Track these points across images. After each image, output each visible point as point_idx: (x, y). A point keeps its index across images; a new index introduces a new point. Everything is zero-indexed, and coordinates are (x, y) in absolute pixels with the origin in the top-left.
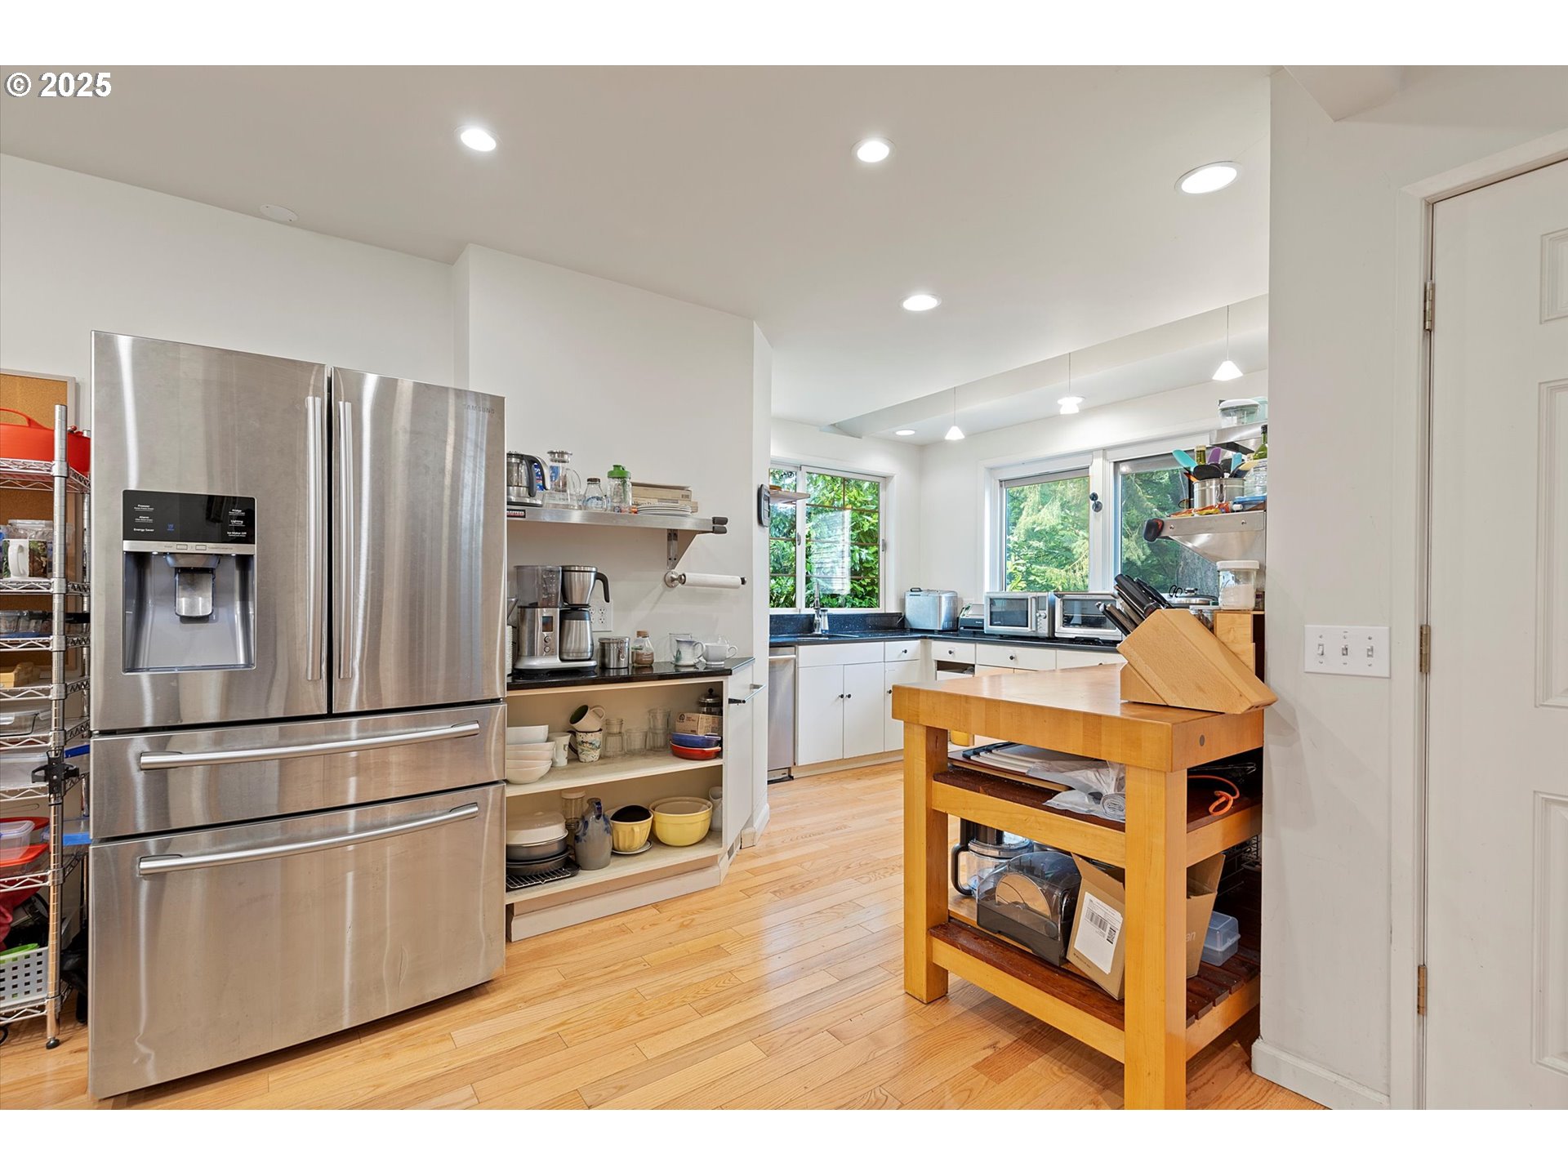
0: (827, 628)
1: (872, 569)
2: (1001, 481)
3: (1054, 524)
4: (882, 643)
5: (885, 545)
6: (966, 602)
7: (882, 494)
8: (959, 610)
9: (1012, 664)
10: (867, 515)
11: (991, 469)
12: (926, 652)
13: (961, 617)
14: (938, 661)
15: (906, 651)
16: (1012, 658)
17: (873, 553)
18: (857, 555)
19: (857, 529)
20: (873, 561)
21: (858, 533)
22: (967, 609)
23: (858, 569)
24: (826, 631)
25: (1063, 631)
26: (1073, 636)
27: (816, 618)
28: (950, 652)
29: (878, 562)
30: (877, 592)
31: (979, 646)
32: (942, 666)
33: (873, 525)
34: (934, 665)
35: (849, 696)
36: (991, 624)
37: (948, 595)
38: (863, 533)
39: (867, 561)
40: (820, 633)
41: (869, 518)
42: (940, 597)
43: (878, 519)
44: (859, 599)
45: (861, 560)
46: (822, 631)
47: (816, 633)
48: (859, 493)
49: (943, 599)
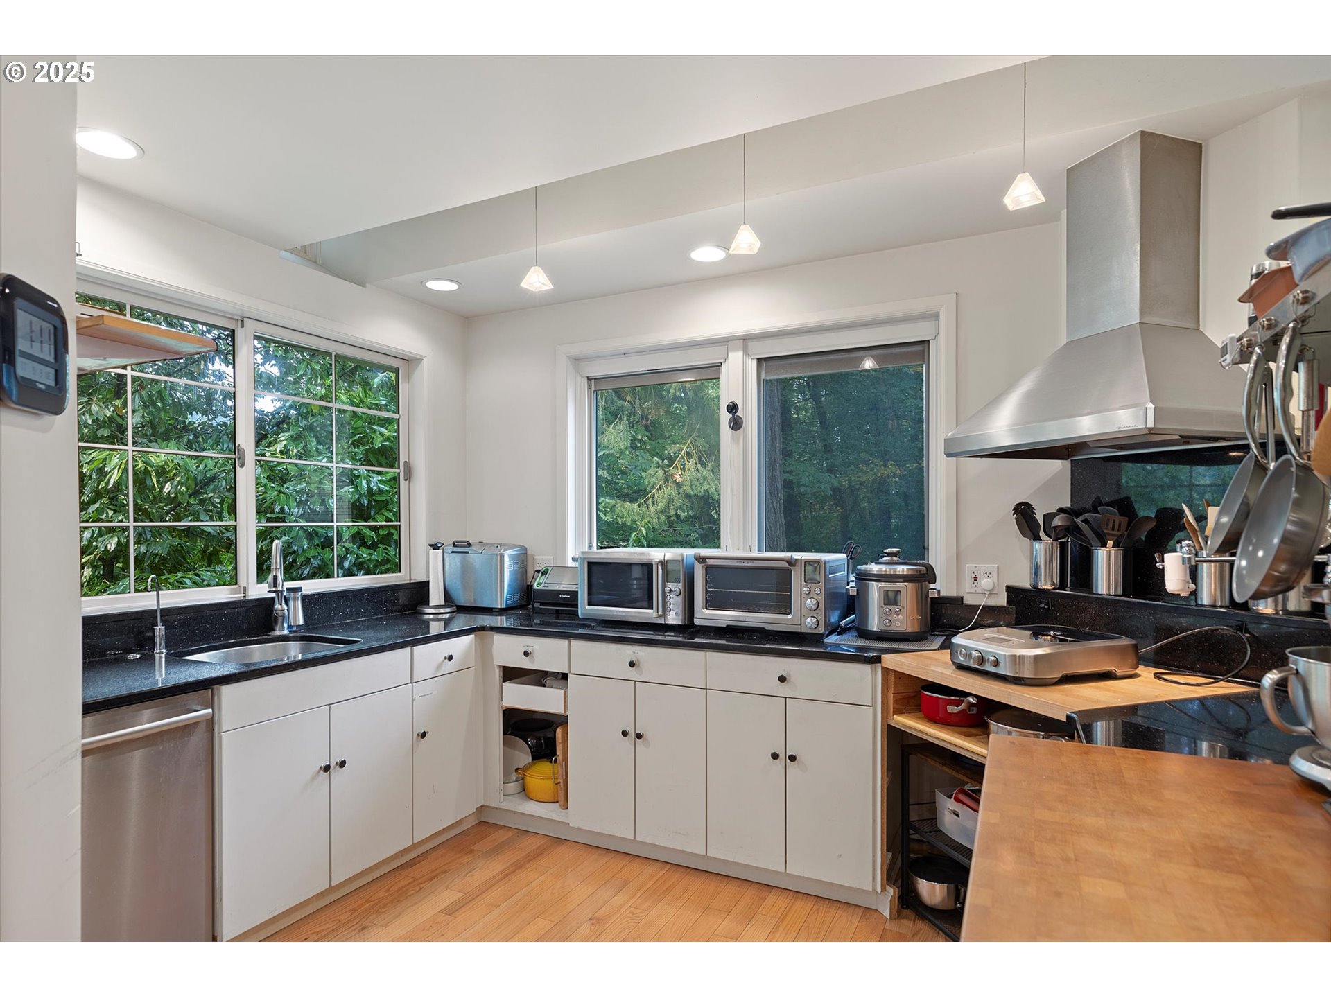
0: (301, 622)
1: (385, 505)
2: (589, 380)
3: (623, 447)
4: (408, 649)
5: (409, 471)
6: (542, 561)
7: (403, 387)
8: (530, 574)
9: (632, 674)
10: (379, 425)
11: (577, 361)
12: (484, 653)
13: (535, 586)
14: (503, 667)
15: (450, 658)
16: (632, 664)
17: (390, 480)
18: (364, 482)
19: (364, 445)
20: (388, 492)
21: (367, 451)
22: (545, 573)
23: (366, 502)
24: (298, 626)
25: (706, 615)
26: (723, 624)
27: (277, 606)
28: (526, 654)
29: (398, 493)
30: (395, 537)
31: (576, 644)
32: (510, 674)
33: (387, 439)
34: (498, 674)
35: (342, 764)
36: (590, 604)
37: (512, 552)
38: (372, 450)
39: (380, 491)
40: (286, 632)
41: (383, 430)
42: (502, 556)
43: (398, 431)
44: (368, 547)
45: (370, 489)
46: (290, 627)
47: (277, 633)
48: (366, 393)
49: (506, 559)
